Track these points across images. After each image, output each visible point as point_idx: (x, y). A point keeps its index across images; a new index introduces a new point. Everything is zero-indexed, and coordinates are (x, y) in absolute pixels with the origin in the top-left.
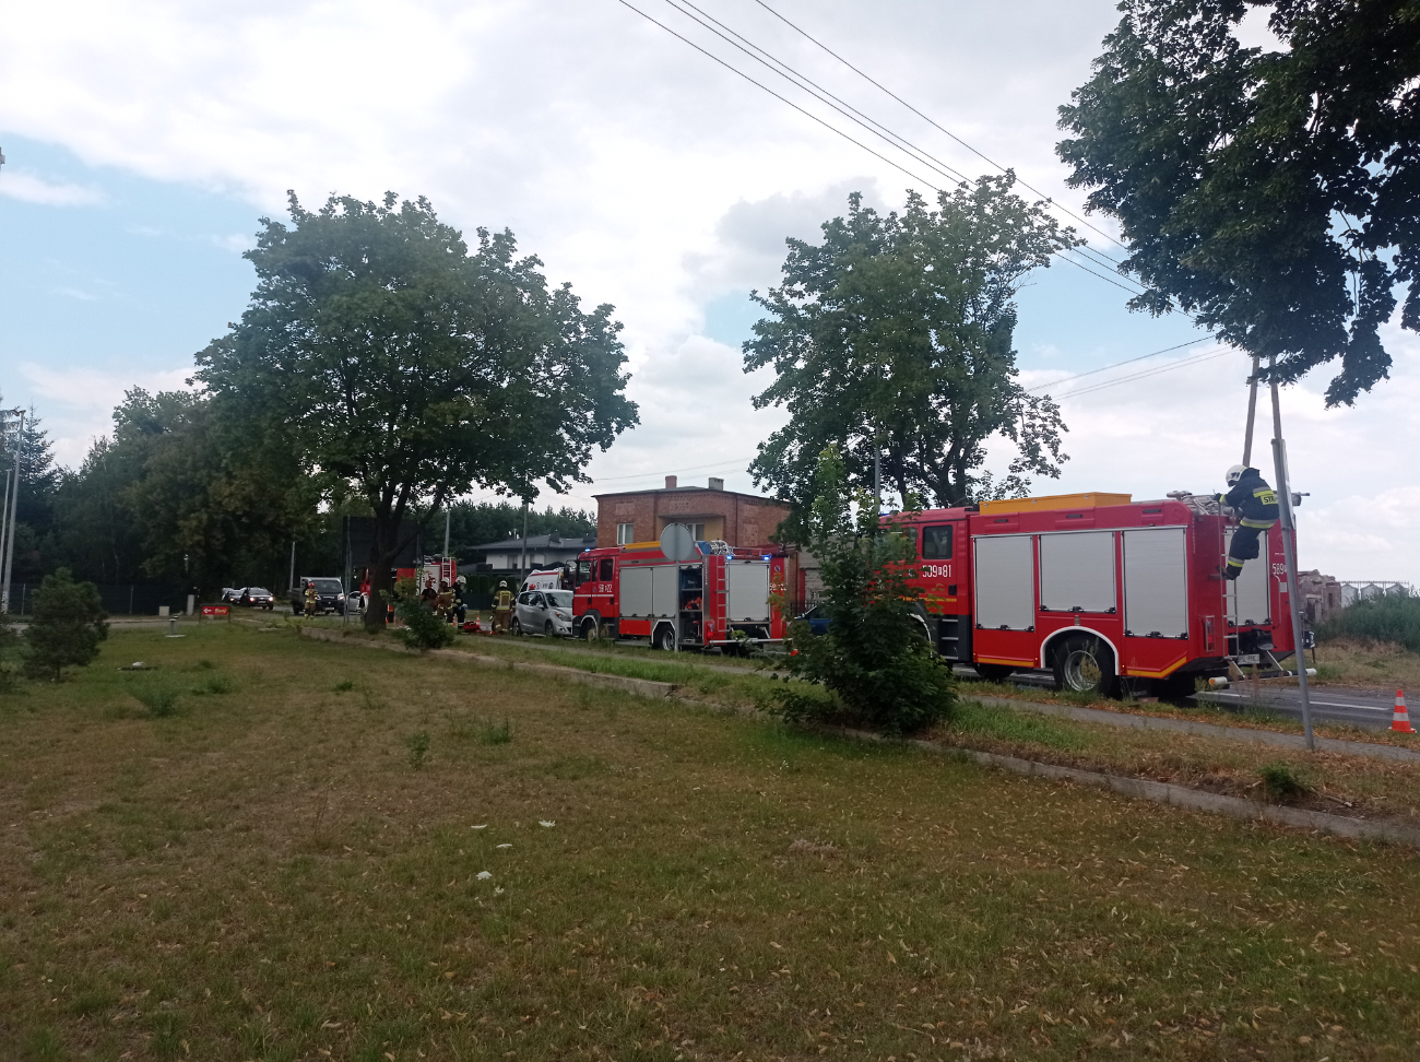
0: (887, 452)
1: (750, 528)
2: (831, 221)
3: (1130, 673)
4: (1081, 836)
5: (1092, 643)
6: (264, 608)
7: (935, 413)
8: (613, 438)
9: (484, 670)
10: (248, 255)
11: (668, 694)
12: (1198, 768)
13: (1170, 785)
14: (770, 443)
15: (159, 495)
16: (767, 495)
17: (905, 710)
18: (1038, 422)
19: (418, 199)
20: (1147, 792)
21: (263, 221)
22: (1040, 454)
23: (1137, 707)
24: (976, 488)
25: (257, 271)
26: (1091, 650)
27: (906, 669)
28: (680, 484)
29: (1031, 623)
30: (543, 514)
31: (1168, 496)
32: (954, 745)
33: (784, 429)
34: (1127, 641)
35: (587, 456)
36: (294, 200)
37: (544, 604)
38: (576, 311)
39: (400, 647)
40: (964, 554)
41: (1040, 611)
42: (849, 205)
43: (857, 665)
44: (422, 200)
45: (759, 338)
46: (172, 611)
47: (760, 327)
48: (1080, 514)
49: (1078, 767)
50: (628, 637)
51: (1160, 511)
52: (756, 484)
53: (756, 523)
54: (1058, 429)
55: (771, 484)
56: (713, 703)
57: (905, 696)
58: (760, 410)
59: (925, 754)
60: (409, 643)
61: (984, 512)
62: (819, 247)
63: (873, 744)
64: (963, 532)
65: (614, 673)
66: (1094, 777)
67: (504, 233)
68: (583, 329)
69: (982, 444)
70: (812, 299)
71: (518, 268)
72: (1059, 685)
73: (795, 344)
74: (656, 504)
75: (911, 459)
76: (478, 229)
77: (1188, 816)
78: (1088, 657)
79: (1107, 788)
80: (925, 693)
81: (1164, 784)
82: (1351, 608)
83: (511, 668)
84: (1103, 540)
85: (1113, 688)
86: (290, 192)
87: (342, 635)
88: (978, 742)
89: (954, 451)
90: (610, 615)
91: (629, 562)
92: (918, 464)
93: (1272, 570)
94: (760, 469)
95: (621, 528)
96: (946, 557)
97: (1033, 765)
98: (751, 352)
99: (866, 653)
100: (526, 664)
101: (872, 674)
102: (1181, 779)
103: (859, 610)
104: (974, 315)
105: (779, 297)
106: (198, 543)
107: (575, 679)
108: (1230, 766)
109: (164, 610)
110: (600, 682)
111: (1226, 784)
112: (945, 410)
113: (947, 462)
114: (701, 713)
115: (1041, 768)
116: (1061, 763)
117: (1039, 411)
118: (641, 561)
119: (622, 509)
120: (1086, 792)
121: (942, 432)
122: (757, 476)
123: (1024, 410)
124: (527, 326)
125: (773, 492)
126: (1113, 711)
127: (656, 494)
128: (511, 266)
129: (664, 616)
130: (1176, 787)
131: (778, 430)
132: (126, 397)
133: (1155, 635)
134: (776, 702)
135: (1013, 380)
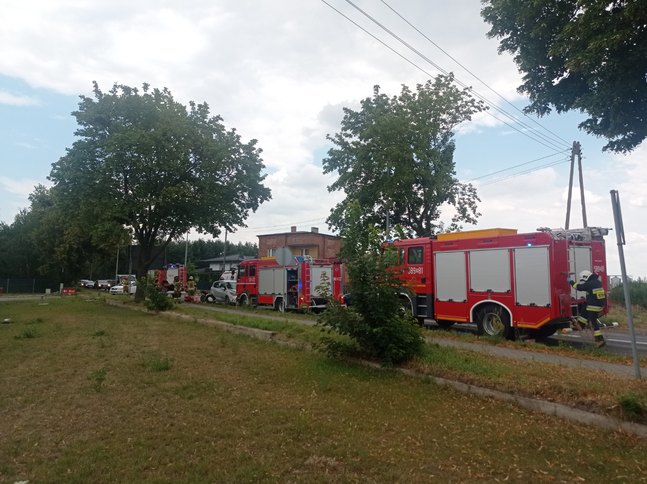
0: (392, 213)
1: (330, 251)
2: (365, 100)
3: (519, 325)
4: (505, 446)
5: (498, 310)
6: (106, 290)
7: (416, 194)
8: (258, 206)
9: (182, 323)
10: (74, 114)
11: (270, 337)
12: (574, 394)
13: (556, 404)
14: (336, 208)
15: (46, 235)
16: (334, 234)
17: (394, 351)
18: (466, 197)
19: (163, 89)
20: (542, 408)
21: (81, 97)
22: (467, 213)
23: (525, 346)
24: (436, 230)
25: (78, 121)
26: (498, 313)
27: (395, 327)
28: (298, 230)
29: (465, 298)
30: (237, 245)
31: (538, 230)
32: (423, 373)
33: (343, 202)
34: (516, 308)
35: (246, 214)
36: (96, 86)
37: (225, 287)
38: (239, 143)
39: (145, 310)
40: (429, 262)
41: (470, 292)
42: (374, 91)
43: (367, 324)
44: (166, 89)
45: (330, 158)
46: (52, 291)
47: (331, 152)
48: (491, 239)
49: (497, 390)
50: (262, 305)
51: (534, 238)
52: (330, 228)
53: (333, 248)
54: (476, 200)
55: (336, 228)
56: (292, 344)
57: (394, 343)
58: (331, 192)
59: (406, 377)
60: (150, 308)
61: (439, 240)
62: (359, 112)
63: (377, 370)
64: (429, 250)
65: (245, 325)
66: (507, 397)
67: (203, 104)
68: (242, 151)
69: (438, 208)
70: (356, 139)
71: (210, 122)
72: (480, 332)
73: (348, 160)
74: (286, 239)
75: (404, 216)
76: (190, 102)
77: (571, 428)
78: (496, 317)
79: (516, 404)
80: (406, 341)
81: (553, 404)
82: (616, 288)
83: (196, 322)
84: (502, 254)
85: (510, 334)
86: (94, 82)
87: (122, 303)
88: (437, 371)
89: (425, 212)
90: (254, 293)
91: (263, 267)
92: (408, 218)
93: (594, 270)
94: (332, 221)
95: (270, 251)
96: (420, 263)
97: (470, 388)
98: (327, 164)
99: (373, 317)
100: (203, 320)
101: (375, 330)
102: (563, 400)
103: (368, 293)
104: (434, 145)
105: (340, 137)
106: (64, 258)
107: (225, 329)
108: (594, 392)
109: (48, 291)
110: (237, 330)
111: (593, 405)
112: (421, 192)
113: (422, 218)
114: (285, 349)
115: (475, 389)
116: (486, 386)
117: (467, 191)
118: (269, 266)
119: (270, 242)
120: (502, 407)
121: (419, 203)
122: (330, 225)
123: (459, 191)
124: (213, 150)
125: (338, 232)
126: (511, 348)
127: (286, 235)
128: (207, 120)
129: (280, 294)
130: (560, 405)
131: (340, 202)
132: (35, 189)
133: (532, 305)
134: (323, 344)
135: (454, 177)
